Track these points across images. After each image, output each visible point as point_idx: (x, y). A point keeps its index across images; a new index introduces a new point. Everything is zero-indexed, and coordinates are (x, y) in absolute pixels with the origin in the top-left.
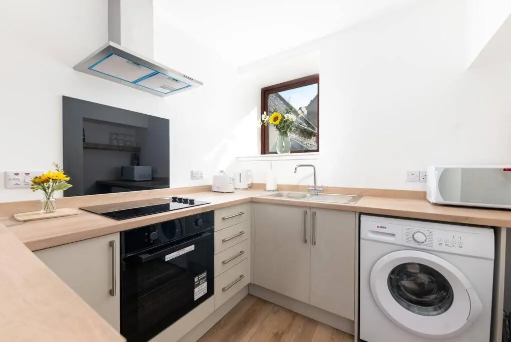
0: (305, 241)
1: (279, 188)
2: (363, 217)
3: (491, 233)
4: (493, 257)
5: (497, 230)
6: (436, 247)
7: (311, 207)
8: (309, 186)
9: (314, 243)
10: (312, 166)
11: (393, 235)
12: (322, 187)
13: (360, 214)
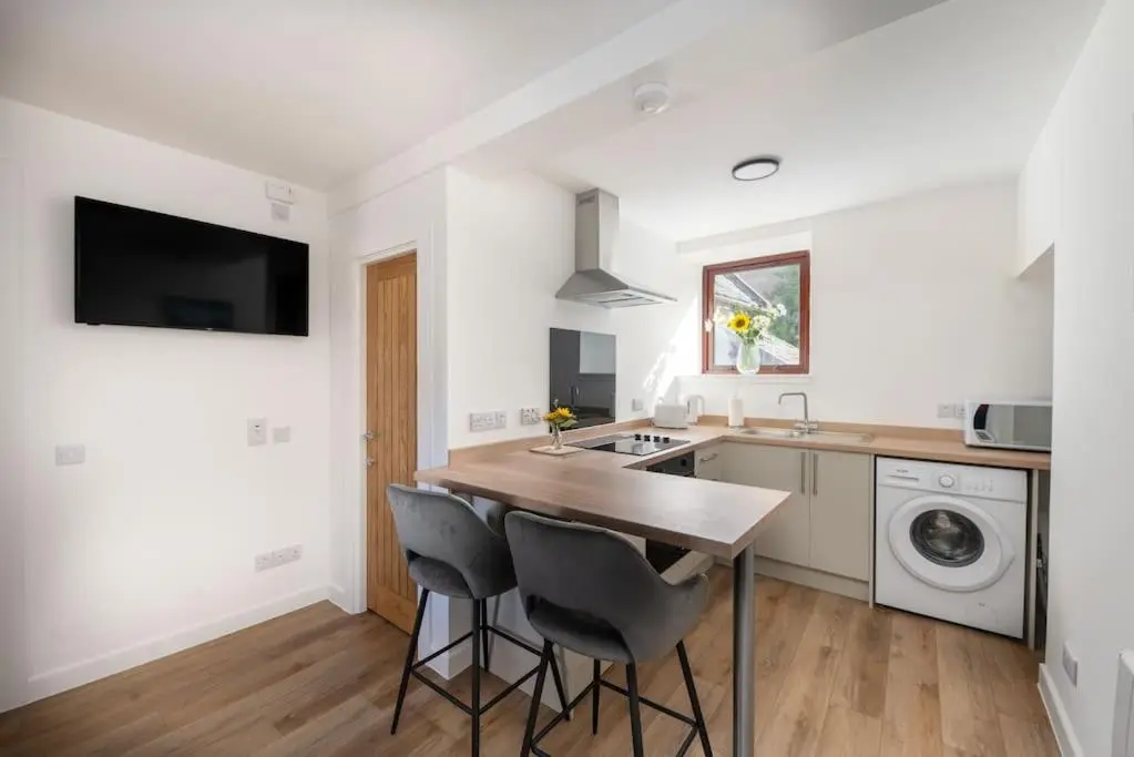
0: (803, 490)
1: (747, 424)
2: (878, 459)
3: (1023, 475)
4: (1025, 499)
5: (1029, 472)
6: (964, 492)
7: (811, 447)
8: (796, 421)
9: (815, 492)
10: (803, 394)
11: (916, 479)
12: (817, 422)
13: (876, 456)
